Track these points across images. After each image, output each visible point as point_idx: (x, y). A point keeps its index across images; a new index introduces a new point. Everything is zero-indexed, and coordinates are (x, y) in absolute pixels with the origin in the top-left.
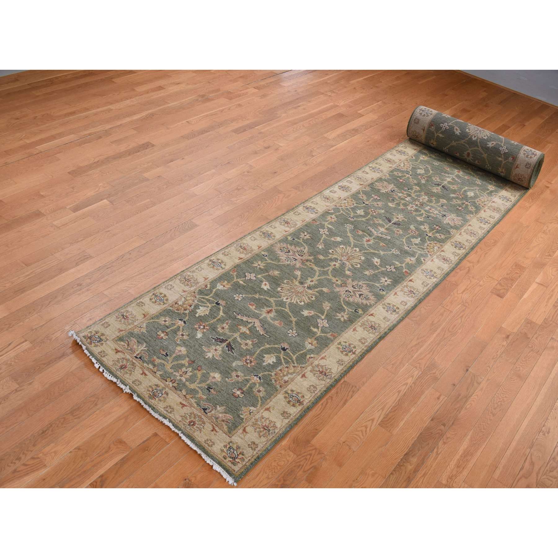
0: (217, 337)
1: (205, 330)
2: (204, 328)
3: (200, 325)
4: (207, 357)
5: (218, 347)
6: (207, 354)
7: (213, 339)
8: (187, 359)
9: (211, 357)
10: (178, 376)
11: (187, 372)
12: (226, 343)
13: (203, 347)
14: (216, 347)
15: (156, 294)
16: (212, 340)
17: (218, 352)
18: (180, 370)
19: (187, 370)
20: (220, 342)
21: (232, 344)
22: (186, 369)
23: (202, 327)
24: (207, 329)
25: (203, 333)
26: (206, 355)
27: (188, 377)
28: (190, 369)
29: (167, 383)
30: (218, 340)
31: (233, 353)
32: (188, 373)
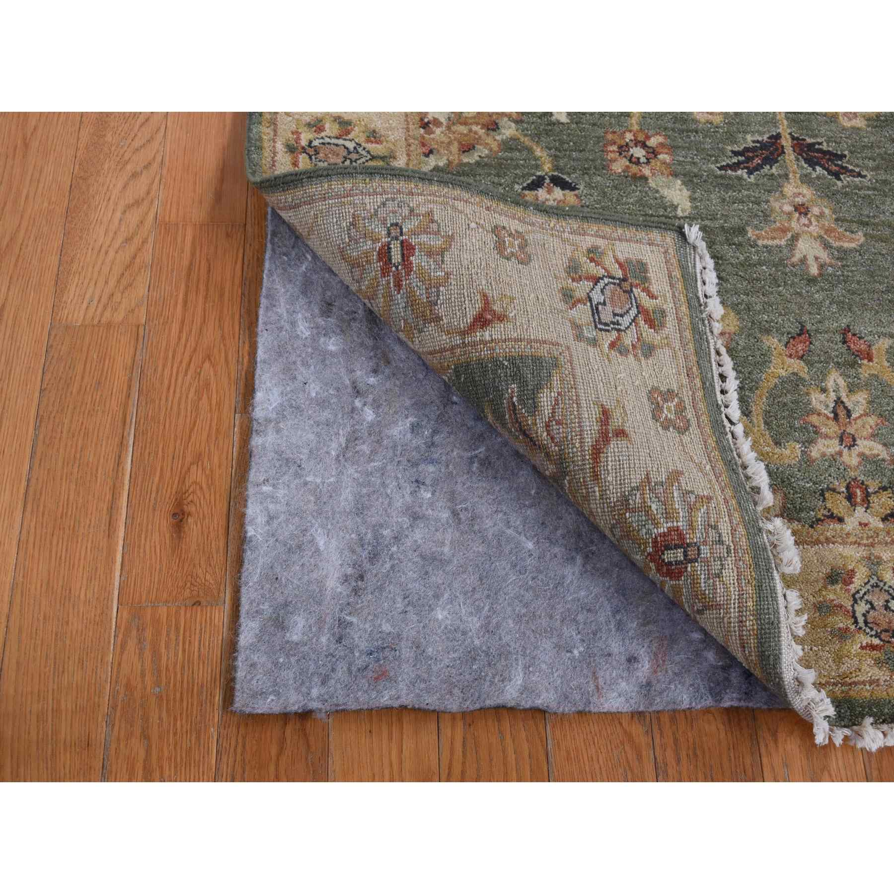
0: (736, 154)
1: (664, 157)
2: (653, 153)
3: (623, 149)
4: (814, 270)
5: (789, 189)
6: (798, 256)
7: (735, 167)
8: (773, 342)
9: (824, 256)
10: (840, 453)
11: (839, 401)
12: (790, 155)
13: (751, 233)
14: (783, 196)
15: (304, 143)
16: (740, 178)
17: (816, 210)
18: (814, 419)
19: (833, 396)
20: (770, 160)
21: (809, 140)
22: (824, 390)
23: (639, 152)
24: (662, 145)
25: (675, 175)
26: (803, 260)
27: (872, 420)
28: (835, 379)
29: (851, 524)
30: (749, 160)
31: (859, 175)
32: (849, 405)
